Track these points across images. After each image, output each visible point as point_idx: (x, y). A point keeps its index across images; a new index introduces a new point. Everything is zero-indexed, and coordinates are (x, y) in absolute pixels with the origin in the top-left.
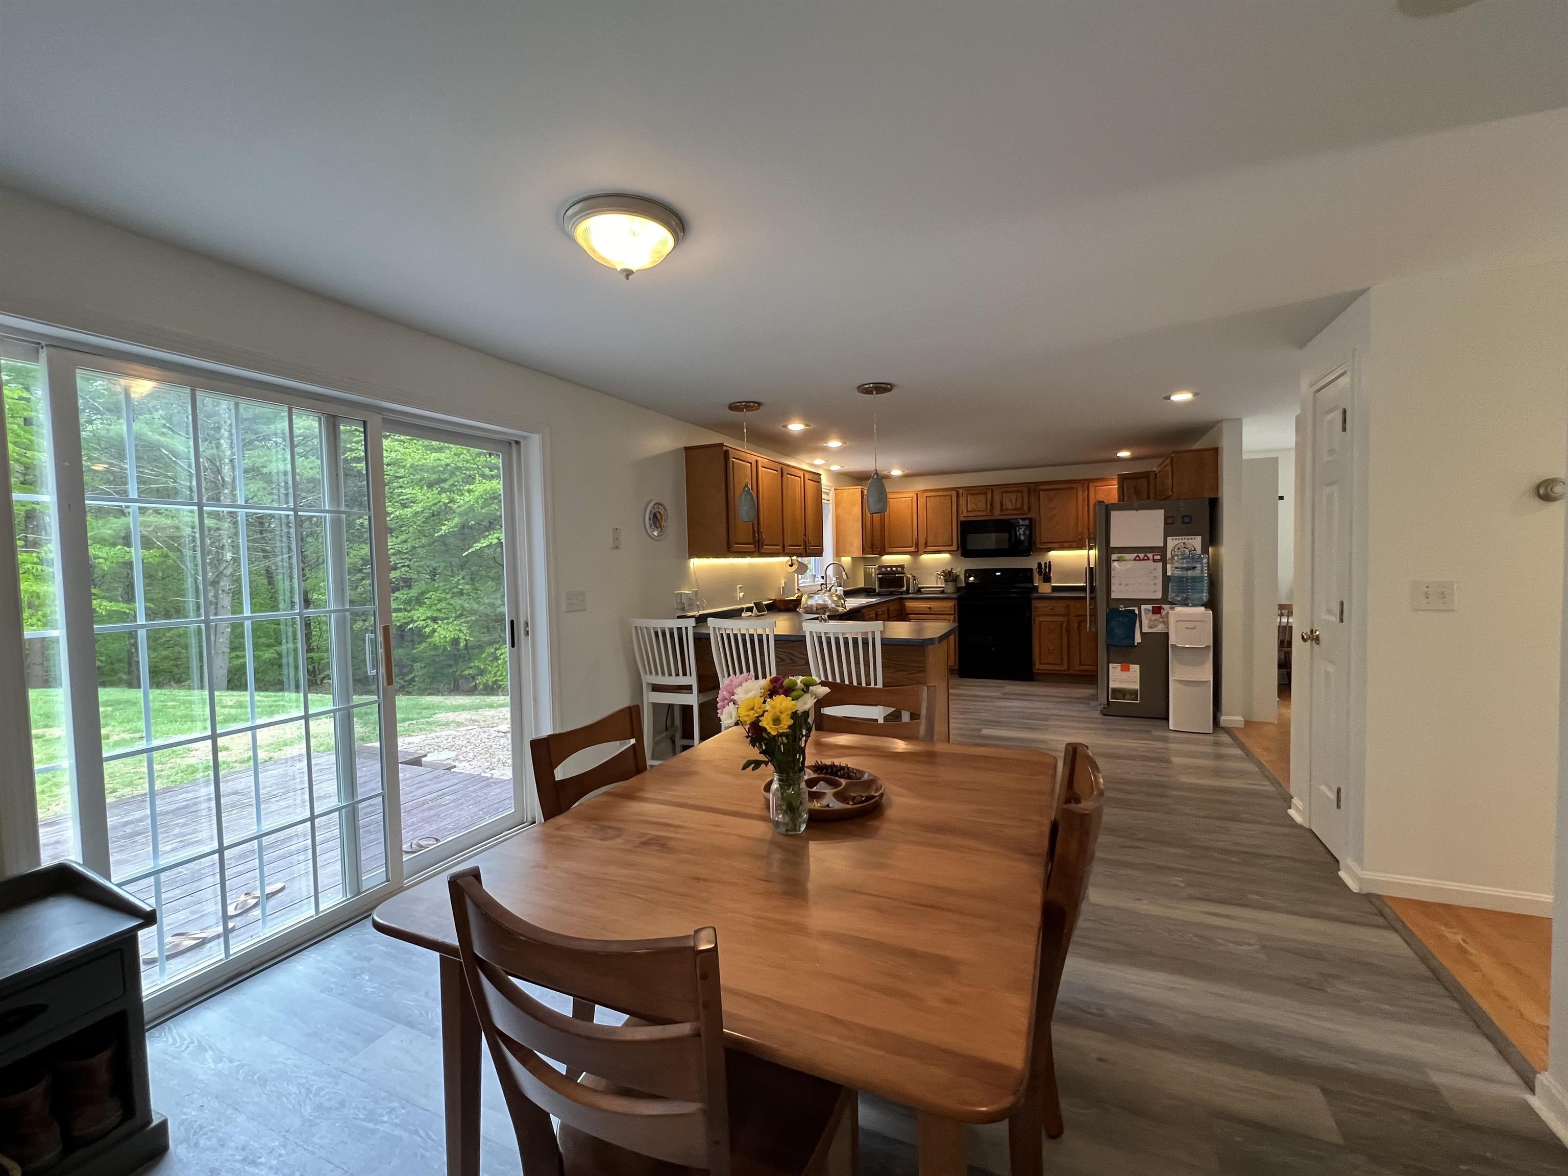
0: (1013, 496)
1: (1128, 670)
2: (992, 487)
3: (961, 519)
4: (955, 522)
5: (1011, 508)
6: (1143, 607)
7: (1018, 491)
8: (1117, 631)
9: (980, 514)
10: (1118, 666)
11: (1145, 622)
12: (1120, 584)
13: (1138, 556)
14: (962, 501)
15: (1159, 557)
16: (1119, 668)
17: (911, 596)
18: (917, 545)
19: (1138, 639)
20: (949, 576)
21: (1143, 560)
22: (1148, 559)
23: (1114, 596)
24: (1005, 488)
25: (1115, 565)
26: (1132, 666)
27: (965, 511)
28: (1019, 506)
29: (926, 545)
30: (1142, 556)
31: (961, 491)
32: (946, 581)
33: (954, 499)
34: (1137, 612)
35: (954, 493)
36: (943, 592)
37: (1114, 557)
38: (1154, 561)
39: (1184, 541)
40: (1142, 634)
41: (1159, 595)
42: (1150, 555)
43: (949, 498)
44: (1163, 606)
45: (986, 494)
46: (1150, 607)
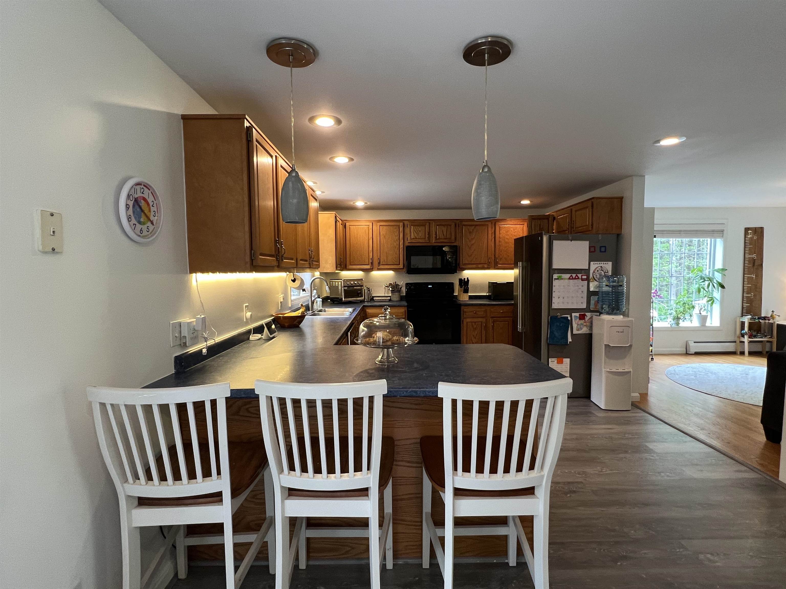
0: (444, 229)
1: (562, 363)
2: (429, 221)
3: (407, 244)
4: (401, 246)
5: (443, 237)
6: (573, 314)
7: (447, 225)
8: (556, 334)
9: (421, 241)
10: (555, 360)
11: (575, 326)
12: (559, 298)
13: (571, 276)
14: (407, 230)
15: (585, 277)
18: (372, 263)
19: (570, 340)
20: (395, 288)
21: (575, 279)
22: (578, 278)
23: (553, 306)
24: (440, 223)
25: (555, 283)
26: (565, 360)
27: (409, 238)
28: (448, 236)
29: (378, 264)
30: (574, 275)
31: (406, 223)
32: (393, 292)
33: (401, 229)
34: (569, 318)
35: (401, 224)
36: (390, 300)
37: (555, 276)
38: (583, 280)
39: (601, 265)
40: (573, 335)
41: (584, 306)
42: (580, 275)
43: (397, 227)
44: (587, 314)
45: (425, 226)
46: (577, 314)
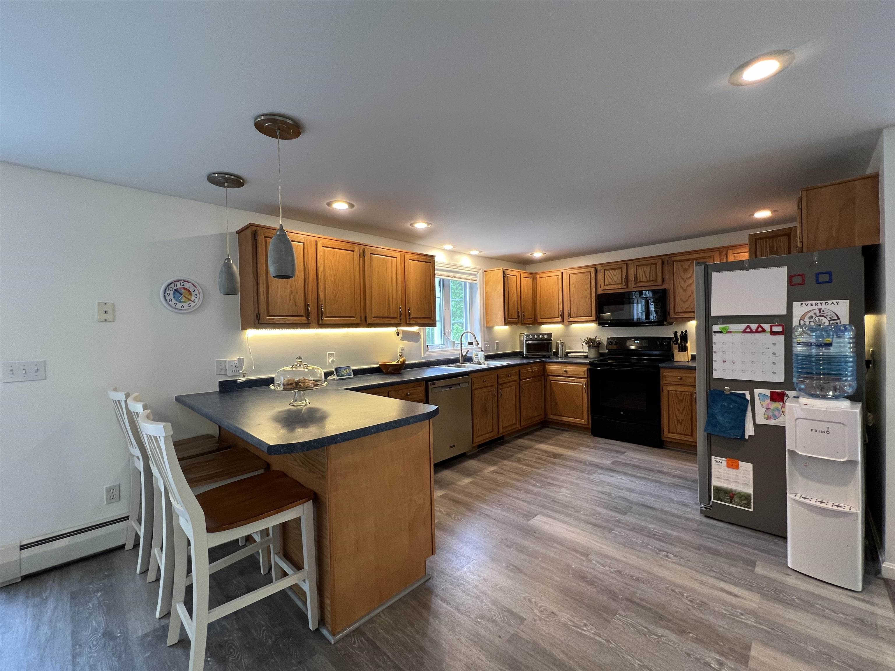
0: (647, 269)
1: (737, 467)
2: (627, 263)
3: (600, 292)
4: (593, 295)
5: (645, 279)
6: (757, 391)
7: (652, 264)
8: (720, 418)
9: (616, 287)
10: (724, 462)
11: (760, 410)
12: (724, 362)
13: (749, 327)
14: (600, 276)
15: (780, 329)
16: (725, 463)
17: (560, 360)
18: (562, 316)
19: (750, 431)
20: (592, 343)
21: (757, 331)
22: (764, 331)
23: (716, 375)
24: (639, 262)
25: (716, 338)
26: (741, 463)
27: (602, 285)
28: (653, 278)
29: (570, 316)
30: (754, 327)
31: (599, 268)
32: (589, 347)
33: (593, 275)
34: (748, 397)
35: (593, 270)
36: (586, 357)
37: (716, 328)
38: (772, 333)
39: (819, 307)
40: (757, 426)
41: (780, 378)
42: (767, 326)
43: (588, 274)
44: (787, 392)
45: (621, 268)
46: (767, 392)
